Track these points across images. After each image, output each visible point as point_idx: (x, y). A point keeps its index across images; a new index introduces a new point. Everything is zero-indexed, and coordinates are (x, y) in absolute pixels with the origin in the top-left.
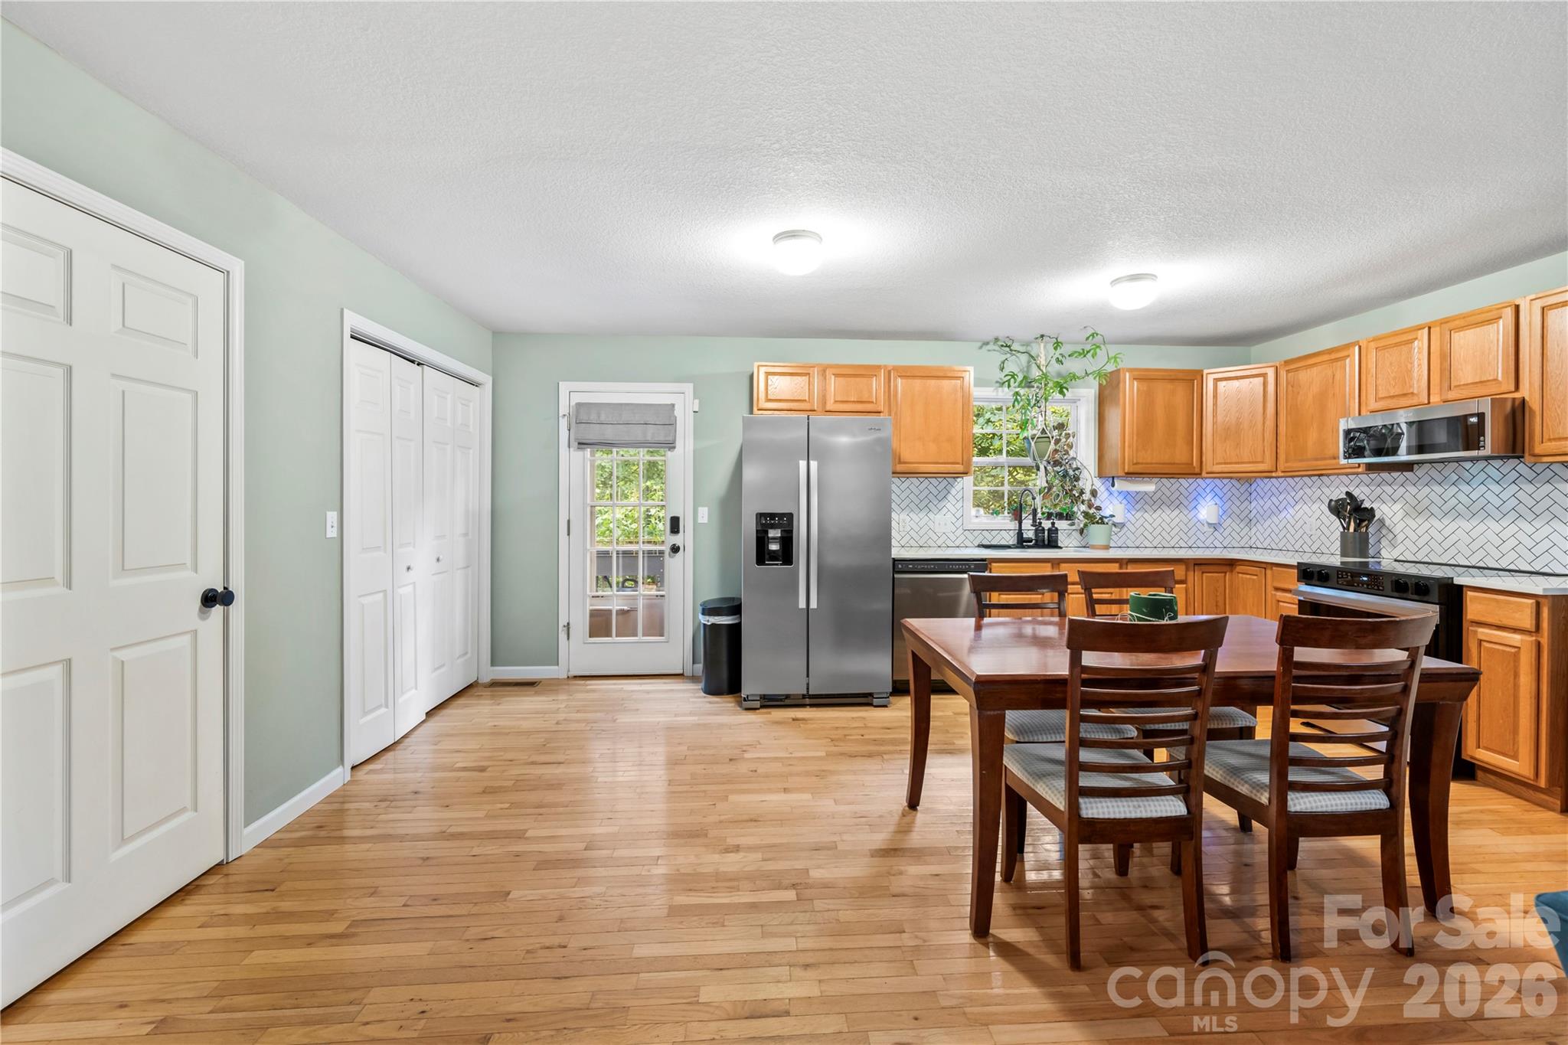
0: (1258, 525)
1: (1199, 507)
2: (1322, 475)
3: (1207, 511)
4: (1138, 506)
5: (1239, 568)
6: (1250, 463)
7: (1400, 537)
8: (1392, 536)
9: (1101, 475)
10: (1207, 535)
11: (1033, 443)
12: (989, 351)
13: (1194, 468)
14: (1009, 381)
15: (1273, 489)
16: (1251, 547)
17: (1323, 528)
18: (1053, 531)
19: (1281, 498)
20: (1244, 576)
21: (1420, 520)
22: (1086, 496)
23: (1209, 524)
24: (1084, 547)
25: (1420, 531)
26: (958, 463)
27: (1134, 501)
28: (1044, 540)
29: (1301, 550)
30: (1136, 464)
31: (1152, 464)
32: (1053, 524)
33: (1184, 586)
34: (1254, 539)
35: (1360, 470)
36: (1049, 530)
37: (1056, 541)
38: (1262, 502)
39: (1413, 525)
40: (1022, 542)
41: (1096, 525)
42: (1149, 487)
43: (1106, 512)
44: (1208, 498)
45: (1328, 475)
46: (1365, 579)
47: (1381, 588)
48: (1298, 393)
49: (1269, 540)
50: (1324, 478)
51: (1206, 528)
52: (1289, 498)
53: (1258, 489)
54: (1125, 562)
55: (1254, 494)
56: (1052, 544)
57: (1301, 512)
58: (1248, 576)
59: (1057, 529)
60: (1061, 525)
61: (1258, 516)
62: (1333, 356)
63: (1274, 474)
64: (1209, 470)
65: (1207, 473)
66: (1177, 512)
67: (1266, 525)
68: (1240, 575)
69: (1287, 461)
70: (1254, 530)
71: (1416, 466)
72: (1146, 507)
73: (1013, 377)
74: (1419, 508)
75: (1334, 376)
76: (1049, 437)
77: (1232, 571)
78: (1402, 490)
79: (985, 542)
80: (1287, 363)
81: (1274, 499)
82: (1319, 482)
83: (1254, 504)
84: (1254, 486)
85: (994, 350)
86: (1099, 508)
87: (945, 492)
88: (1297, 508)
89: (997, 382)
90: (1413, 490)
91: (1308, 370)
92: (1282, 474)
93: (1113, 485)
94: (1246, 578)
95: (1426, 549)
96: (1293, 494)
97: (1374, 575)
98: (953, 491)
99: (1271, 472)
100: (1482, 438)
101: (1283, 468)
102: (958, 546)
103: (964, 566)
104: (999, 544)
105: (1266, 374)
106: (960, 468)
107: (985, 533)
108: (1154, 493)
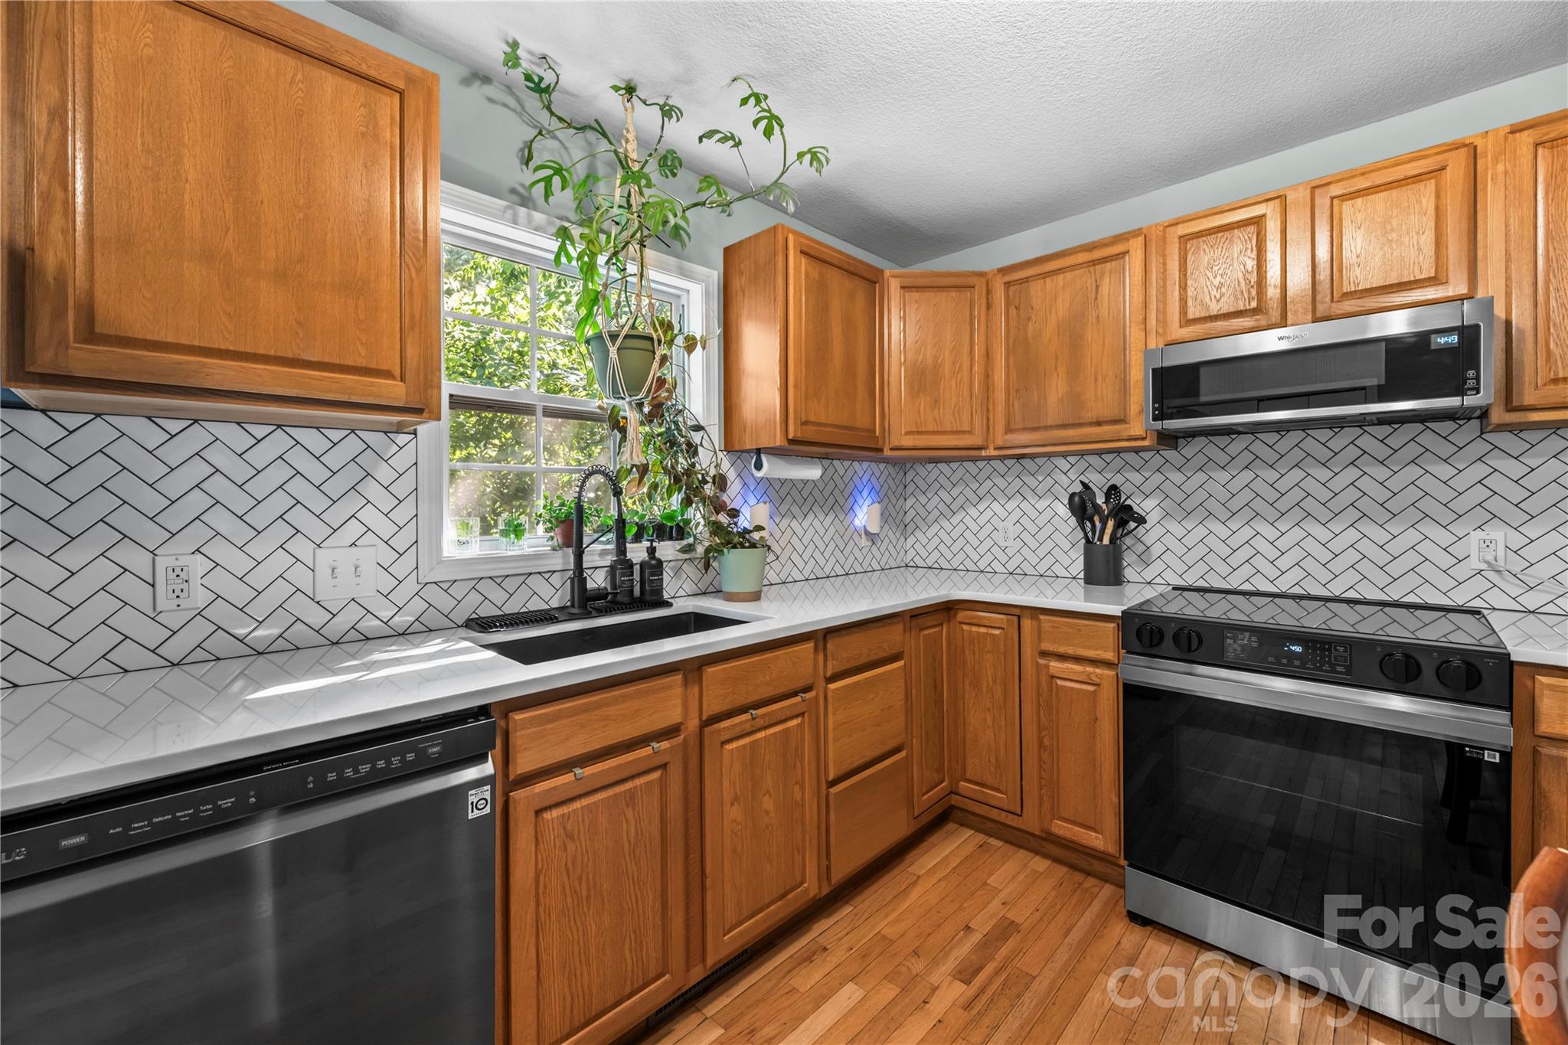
0: (918, 534)
1: (856, 508)
2: (1023, 456)
3: (866, 515)
4: (783, 508)
5: (962, 615)
6: (953, 432)
7: (1158, 548)
8: (1141, 548)
9: (729, 448)
10: (865, 551)
11: (613, 352)
12: (490, 100)
13: (878, 437)
14: (548, 181)
15: (941, 479)
16: (907, 566)
17: (1025, 536)
18: (654, 566)
19: (955, 492)
20: (974, 629)
21: (1189, 524)
22: (709, 489)
23: (867, 533)
24: (704, 593)
25: (1189, 541)
26: (387, 374)
27: (780, 494)
28: (632, 591)
29: (989, 569)
30: (806, 423)
31: (826, 425)
32: (652, 551)
33: (902, 663)
34: (911, 553)
35: (1146, 443)
36: (642, 565)
37: (659, 591)
38: (923, 499)
39: (1178, 530)
40: (584, 602)
41: (740, 550)
42: (812, 472)
43: (744, 522)
44: (865, 493)
45: (1032, 457)
46: (1298, 649)
47: (1339, 669)
48: (1029, 319)
49: (936, 555)
50: (1026, 462)
51: (864, 542)
52: (968, 492)
53: (917, 480)
54: (821, 636)
55: (911, 487)
56: (650, 597)
57: (989, 513)
59: (660, 563)
60: (667, 550)
61: (918, 520)
62: (1097, 254)
63: (983, 453)
64: (895, 443)
65: (887, 450)
66: (831, 516)
67: (930, 533)
68: (965, 627)
69: (1009, 430)
70: (911, 540)
71: (1181, 442)
72: (795, 509)
73: (558, 171)
74: (1189, 505)
75: (1097, 287)
76: (651, 339)
77: (949, 621)
78: (1158, 478)
79: (487, 610)
80: (1003, 271)
81: (943, 494)
82: (1018, 468)
83: (910, 502)
84: (910, 475)
85: (505, 105)
86: (734, 513)
87: (353, 473)
88: (982, 506)
89: (513, 191)
90: (1177, 477)
91: (1048, 280)
92: (996, 453)
93: (759, 466)
94: (978, 633)
95: (1202, 568)
96: (975, 486)
97: (1323, 643)
98: (384, 473)
99: (980, 449)
100: (1471, 373)
101: (1000, 442)
102: (403, 634)
103: (395, 760)
104: (524, 610)
105: (974, 287)
106: (395, 391)
107: (486, 587)
108: (805, 482)
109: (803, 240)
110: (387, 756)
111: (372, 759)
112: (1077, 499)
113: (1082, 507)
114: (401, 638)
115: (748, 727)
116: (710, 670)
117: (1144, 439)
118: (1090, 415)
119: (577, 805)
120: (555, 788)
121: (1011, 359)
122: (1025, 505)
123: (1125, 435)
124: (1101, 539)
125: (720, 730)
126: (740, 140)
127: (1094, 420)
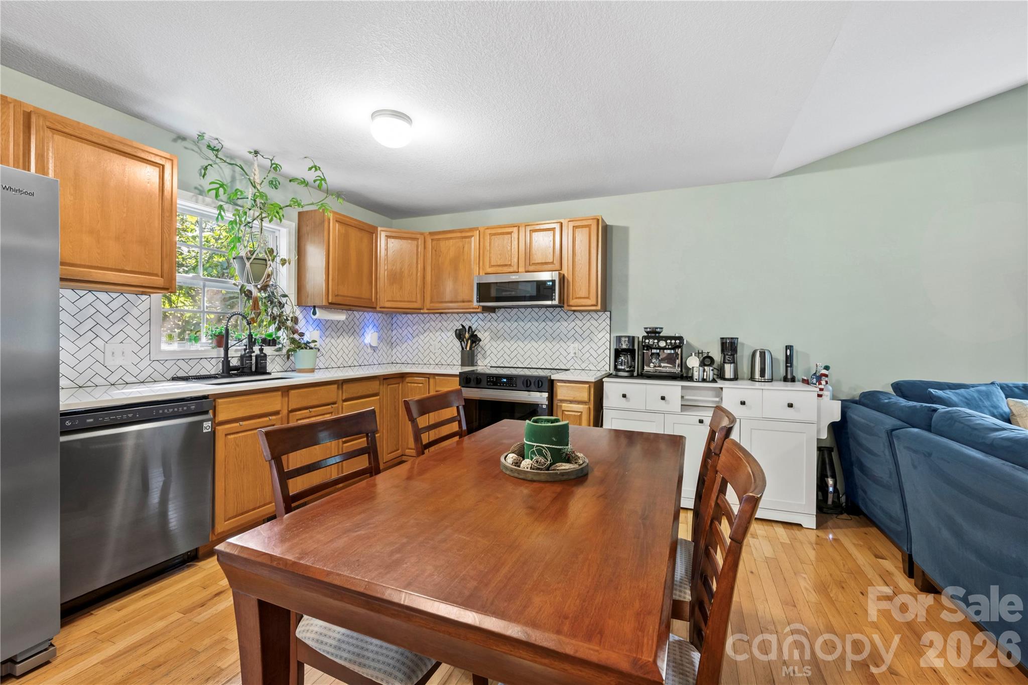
0: (398, 347)
1: (365, 334)
2: (442, 313)
3: (370, 337)
4: (327, 333)
5: (408, 379)
6: (408, 302)
7: (488, 353)
8: (483, 352)
9: (299, 304)
10: (370, 355)
11: (248, 264)
12: (186, 148)
13: (373, 303)
14: (217, 189)
15: (409, 322)
16: (392, 363)
17: (443, 348)
18: (262, 357)
19: (414, 328)
20: (413, 385)
21: (498, 342)
22: (289, 323)
23: (371, 346)
24: (286, 371)
25: (499, 349)
26: (156, 275)
27: (325, 327)
28: (251, 368)
29: (428, 363)
30: (337, 295)
31: (348, 297)
32: (261, 350)
33: (378, 397)
34: (395, 357)
35: (479, 310)
36: (257, 356)
37: (265, 367)
38: (400, 331)
39: (495, 345)
40: (228, 371)
41: (304, 350)
42: (341, 317)
43: (306, 338)
44: (371, 327)
45: (446, 313)
46: (505, 380)
47: (514, 385)
48: (440, 256)
49: (406, 357)
50: (443, 315)
51: (369, 350)
52: (420, 328)
53: (398, 322)
54: (340, 383)
55: (395, 325)
56: (261, 370)
57: (428, 338)
58: (416, 385)
59: (265, 355)
60: (268, 350)
61: (398, 340)
62: (464, 234)
63: (422, 311)
64: (382, 305)
65: (380, 308)
66: (352, 337)
67: (403, 347)
68: (409, 384)
69: (432, 302)
70: (395, 350)
71: (497, 310)
72: (333, 334)
73: (222, 186)
74: (499, 335)
75: (464, 248)
76: (266, 260)
77: (403, 382)
78: (489, 324)
79: (181, 374)
80: (431, 234)
81: (409, 328)
82: (440, 318)
83: (395, 332)
84: (395, 319)
85: (193, 150)
86: (302, 335)
88: (425, 335)
89: (196, 188)
90: (496, 324)
91: (447, 241)
92: (426, 311)
93: (314, 313)
94: (414, 386)
95: (502, 359)
96: (423, 325)
97: (511, 378)
98: (135, 312)
99: (420, 309)
100: (554, 294)
101: (428, 307)
102: (143, 382)
103: (180, 409)
104: (198, 374)
105: (418, 239)
106: (159, 281)
107: (180, 363)
108: (339, 322)
109: (338, 216)
110: (178, 407)
111: (173, 407)
112: (458, 331)
113: (460, 335)
114: (142, 384)
115: (308, 415)
116: (292, 392)
117: (478, 309)
118: (460, 299)
119: (240, 435)
120: (232, 427)
121: (433, 272)
122: (443, 334)
123: (471, 307)
124: (466, 348)
125: (296, 415)
126: (308, 182)
127: (461, 300)
